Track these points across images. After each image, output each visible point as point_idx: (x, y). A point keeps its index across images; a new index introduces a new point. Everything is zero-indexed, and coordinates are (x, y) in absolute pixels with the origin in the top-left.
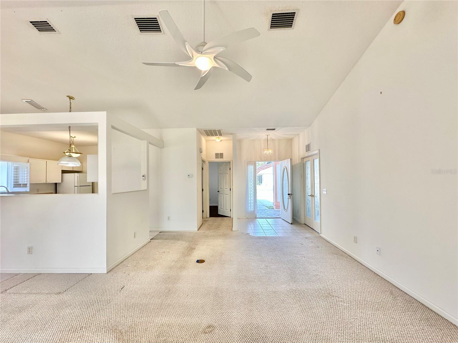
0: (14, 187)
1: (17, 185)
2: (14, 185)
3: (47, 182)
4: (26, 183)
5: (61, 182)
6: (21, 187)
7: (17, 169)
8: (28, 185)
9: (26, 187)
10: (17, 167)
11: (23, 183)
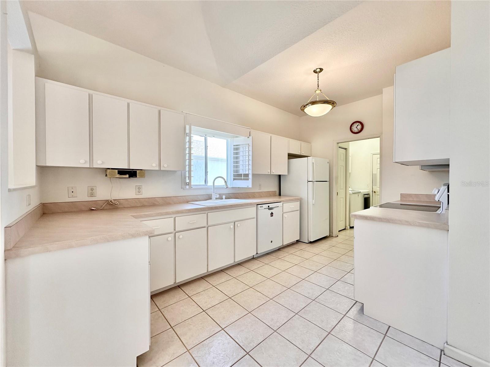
0: (234, 179)
1: (238, 176)
2: (234, 176)
3: (272, 174)
4: (247, 173)
5: (287, 174)
6: (241, 179)
7: (237, 149)
8: (250, 176)
9: (248, 179)
10: (237, 145)
11: (244, 173)
